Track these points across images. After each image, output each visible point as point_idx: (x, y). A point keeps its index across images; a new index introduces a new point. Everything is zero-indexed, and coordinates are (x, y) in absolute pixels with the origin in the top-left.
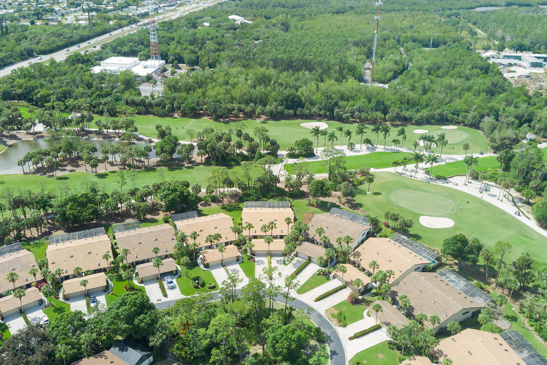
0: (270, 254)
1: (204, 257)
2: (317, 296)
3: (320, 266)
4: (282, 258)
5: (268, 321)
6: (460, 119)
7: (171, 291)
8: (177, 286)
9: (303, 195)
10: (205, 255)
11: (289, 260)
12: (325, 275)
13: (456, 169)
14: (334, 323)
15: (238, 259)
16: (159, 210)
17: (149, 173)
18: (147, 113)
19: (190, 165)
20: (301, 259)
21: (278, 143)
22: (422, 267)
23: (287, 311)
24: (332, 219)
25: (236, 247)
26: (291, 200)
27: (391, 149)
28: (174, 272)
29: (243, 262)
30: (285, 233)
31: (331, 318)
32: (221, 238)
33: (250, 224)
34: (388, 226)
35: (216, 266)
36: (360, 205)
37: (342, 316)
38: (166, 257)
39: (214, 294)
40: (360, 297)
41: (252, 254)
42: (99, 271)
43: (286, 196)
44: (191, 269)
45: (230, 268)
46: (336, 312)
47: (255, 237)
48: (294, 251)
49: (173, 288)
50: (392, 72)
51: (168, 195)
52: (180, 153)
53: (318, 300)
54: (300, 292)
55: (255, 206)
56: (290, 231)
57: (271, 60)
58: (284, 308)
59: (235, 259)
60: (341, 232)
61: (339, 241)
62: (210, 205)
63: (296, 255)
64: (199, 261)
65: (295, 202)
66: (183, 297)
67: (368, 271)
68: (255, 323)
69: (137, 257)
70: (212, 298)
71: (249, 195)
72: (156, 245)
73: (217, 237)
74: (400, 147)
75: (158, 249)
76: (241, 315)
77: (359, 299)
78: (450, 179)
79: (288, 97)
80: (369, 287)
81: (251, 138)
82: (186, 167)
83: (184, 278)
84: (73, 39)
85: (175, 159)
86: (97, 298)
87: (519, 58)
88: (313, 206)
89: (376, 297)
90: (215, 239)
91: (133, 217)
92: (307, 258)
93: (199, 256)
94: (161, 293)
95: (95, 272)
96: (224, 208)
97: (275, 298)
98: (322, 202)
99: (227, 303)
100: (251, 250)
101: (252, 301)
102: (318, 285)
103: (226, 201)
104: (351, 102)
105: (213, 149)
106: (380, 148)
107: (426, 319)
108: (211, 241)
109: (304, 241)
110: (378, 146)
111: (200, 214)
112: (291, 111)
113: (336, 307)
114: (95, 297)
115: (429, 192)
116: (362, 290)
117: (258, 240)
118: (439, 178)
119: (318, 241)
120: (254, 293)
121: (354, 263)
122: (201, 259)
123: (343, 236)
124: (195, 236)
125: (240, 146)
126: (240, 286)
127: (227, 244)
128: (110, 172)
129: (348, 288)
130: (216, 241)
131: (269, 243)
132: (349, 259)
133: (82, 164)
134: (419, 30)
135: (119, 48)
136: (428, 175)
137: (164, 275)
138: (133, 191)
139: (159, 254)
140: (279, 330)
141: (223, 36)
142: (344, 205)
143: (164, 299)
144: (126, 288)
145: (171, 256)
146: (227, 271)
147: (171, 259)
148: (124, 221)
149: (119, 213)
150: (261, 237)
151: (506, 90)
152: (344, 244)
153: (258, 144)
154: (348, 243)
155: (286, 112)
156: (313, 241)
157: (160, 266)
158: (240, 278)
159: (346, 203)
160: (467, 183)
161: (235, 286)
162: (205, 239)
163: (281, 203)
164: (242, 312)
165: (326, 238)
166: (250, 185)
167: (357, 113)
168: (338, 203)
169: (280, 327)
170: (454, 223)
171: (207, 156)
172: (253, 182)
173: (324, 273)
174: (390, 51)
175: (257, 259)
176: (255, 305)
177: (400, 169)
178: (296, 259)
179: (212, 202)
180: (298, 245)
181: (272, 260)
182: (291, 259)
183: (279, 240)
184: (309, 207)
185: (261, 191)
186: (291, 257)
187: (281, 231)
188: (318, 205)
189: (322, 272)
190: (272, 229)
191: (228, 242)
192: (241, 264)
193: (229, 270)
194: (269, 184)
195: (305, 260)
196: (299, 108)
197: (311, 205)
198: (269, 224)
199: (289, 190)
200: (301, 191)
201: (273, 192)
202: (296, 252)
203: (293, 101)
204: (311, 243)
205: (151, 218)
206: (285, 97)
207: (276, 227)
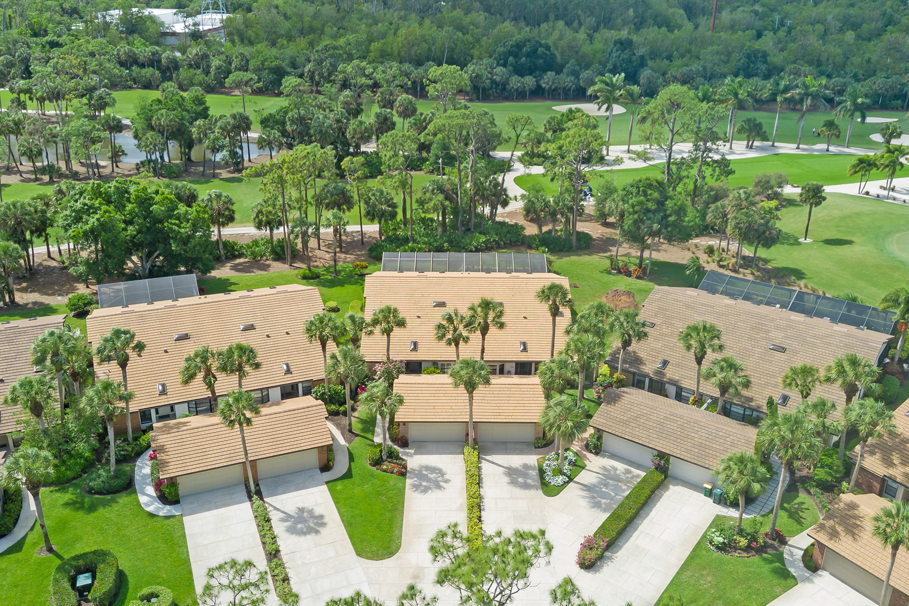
0: (477, 439)
3: (721, 500)
4: (532, 459)
9: (585, 244)
11: (566, 468)
12: (761, 550)
15: (326, 463)
20: (620, 467)
25: (321, 409)
26: (552, 258)
27: (820, 150)
29: (348, 475)
30: (539, 353)
33: (388, 310)
35: (211, 494)
41: (394, 437)
45: (285, 504)
47: (414, 368)
51: (89, 210)
52: (204, 135)
55: (421, 269)
56: (562, 342)
59: (314, 459)
61: (803, 378)
62: (265, 268)
63: (595, 447)
64: (142, 470)
65: (563, 263)
71: (404, 241)
73: (240, 359)
74: (841, 146)
79: (519, 46)
83: (32, 555)
88: (628, 274)
92: (648, 459)
93: (148, 445)
96: (311, 277)
98: (656, 264)
106: (786, 148)
109: (621, 383)
110: (777, 144)
112: (529, 81)
117: (423, 378)
119: (689, 383)
121: (883, 488)
127: (289, 391)
131: (471, 387)
146: (263, 520)
150: (439, 367)
155: (515, 82)
156: (658, 387)
163: (513, 260)
173: (753, 538)
175: (414, 461)
177: (874, 187)
178: (595, 462)
179: (275, 260)
180: (598, 403)
181: (484, 465)
182: (571, 463)
183: (516, 379)
184: (612, 277)
185: (444, 231)
186: (570, 455)
187: (524, 344)
188: (644, 273)
189: (741, 532)
190: (485, 330)
191: (297, 384)
192: (339, 486)
193: (275, 516)
194: (471, 210)
195: (639, 466)
196: (549, 73)
197: (620, 272)
198: (472, 308)
199: (541, 229)
200: (578, 233)
201: (484, 234)
202: (591, 431)
203: (533, 53)
204: (651, 390)
205: (35, 303)
206: (512, 46)
207: (502, 326)
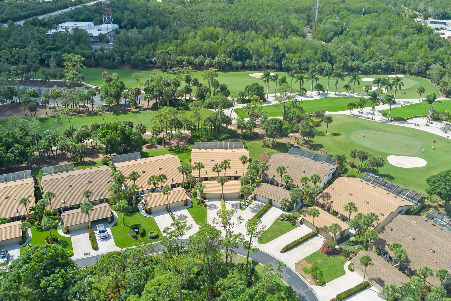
0: (224, 197)
1: (146, 201)
2: (284, 245)
3: (284, 210)
4: (238, 202)
5: (226, 282)
6: (406, 68)
7: (104, 242)
8: (112, 237)
9: (256, 137)
10: (147, 199)
11: (247, 204)
12: (290, 221)
13: (414, 111)
14: (308, 280)
15: (186, 204)
16: (100, 153)
17: (92, 117)
18: (97, 65)
19: (137, 110)
20: (260, 203)
21: (228, 89)
22: (405, 209)
23: (249, 266)
24: (292, 158)
25: (184, 190)
26: (246, 142)
27: (343, 95)
28: (109, 220)
29: (192, 207)
30: (240, 174)
31: (304, 274)
32: (166, 179)
33: (199, 164)
34: (353, 166)
35: (160, 212)
36: (321, 146)
37: (318, 271)
38: (102, 201)
39: (156, 245)
40: (337, 247)
41: (202, 198)
42: (18, 219)
43: (239, 138)
44: (131, 216)
45: (177, 214)
46: (309, 266)
47: (206, 179)
48: (251, 194)
49: (106, 238)
50: (333, 33)
52: (126, 97)
53: (284, 251)
54: (261, 241)
55: (206, 148)
56: (246, 171)
57: (218, 21)
58: (246, 263)
59: (183, 203)
60: (304, 172)
61: (305, 180)
62: (156, 147)
63: (254, 199)
64: (140, 206)
65: (249, 143)
66: (118, 249)
67: (342, 215)
68: (208, 283)
69: (64, 203)
70: (153, 251)
71: (199, 137)
72: (89, 188)
73: (163, 178)
74: (351, 93)
75: (91, 193)
76: (190, 274)
77: (335, 249)
78: (409, 121)
79: (236, 49)
80: (346, 234)
81: (201, 84)
82: (132, 112)
83: (121, 226)
84: (36, 11)
85: (122, 105)
86: (9, 252)
87: (445, 23)
88: (269, 147)
89: (356, 247)
90: (159, 181)
91: (68, 160)
92: (267, 201)
93: (140, 201)
94: (91, 245)
95: (13, 220)
96: (171, 150)
97: (234, 249)
98: (278, 143)
99: (172, 257)
100: (201, 192)
101: (203, 255)
102: (283, 232)
103: (173, 143)
104: (297, 55)
105: (161, 93)
106: (332, 94)
107: (432, 274)
108: (154, 184)
109: (262, 182)
110: (328, 92)
111: (144, 155)
112: (240, 63)
113: (309, 259)
114: (6, 251)
115: (391, 132)
116: (338, 237)
117: (209, 182)
118: (398, 119)
119: (279, 182)
120: (207, 243)
121: (322, 206)
122: (143, 203)
123: (309, 175)
124: (134, 176)
125: (188, 91)
126: (188, 234)
127: (173, 186)
128: (51, 117)
129: (320, 235)
130: (160, 183)
131: (222, 184)
132: (317, 202)
133: (22, 110)
134: (351, 3)
135: (77, 16)
136: (386, 116)
137: (95, 223)
138: (69, 132)
139: (92, 199)
140: (242, 295)
141: (174, 8)
142: (302, 146)
143: (94, 253)
144: (47, 239)
145: (107, 201)
146: (173, 218)
147: (106, 204)
148: (58, 164)
149: (54, 156)
150: (213, 178)
151: (442, 46)
152: (311, 184)
153: (208, 89)
154: (315, 183)
155: (235, 63)
156: (272, 182)
157: (90, 212)
158: (188, 225)
159: (304, 144)
160: (428, 124)
161: (181, 235)
162: (147, 180)
163: (234, 144)
164: (190, 269)
165: (289, 178)
166: (200, 127)
167: (304, 63)
168: (296, 144)
169: (243, 291)
170: (426, 163)
171: (154, 101)
172: (203, 122)
173: (289, 218)
174: (328, 17)
175: (208, 203)
176: (208, 259)
177: (355, 111)
178: (254, 202)
179: (159, 144)
180: (255, 187)
181: (226, 203)
182: (248, 203)
183: (234, 182)
184: (264, 148)
185: (211, 133)
186: (248, 201)
187: (236, 172)
188: (274, 146)
189: (286, 216)
190: (225, 169)
191: (175, 184)
192: (190, 209)
193: (175, 216)
194: (220, 125)
195: (265, 203)
196: (248, 60)
197: (266, 146)
198: (222, 163)
199: (242, 131)
200: (254, 133)
201: (224, 134)
202: (253, 194)
203: (241, 52)
204: (270, 184)
205: (89, 161)
206: (233, 49)
207: (230, 167)
